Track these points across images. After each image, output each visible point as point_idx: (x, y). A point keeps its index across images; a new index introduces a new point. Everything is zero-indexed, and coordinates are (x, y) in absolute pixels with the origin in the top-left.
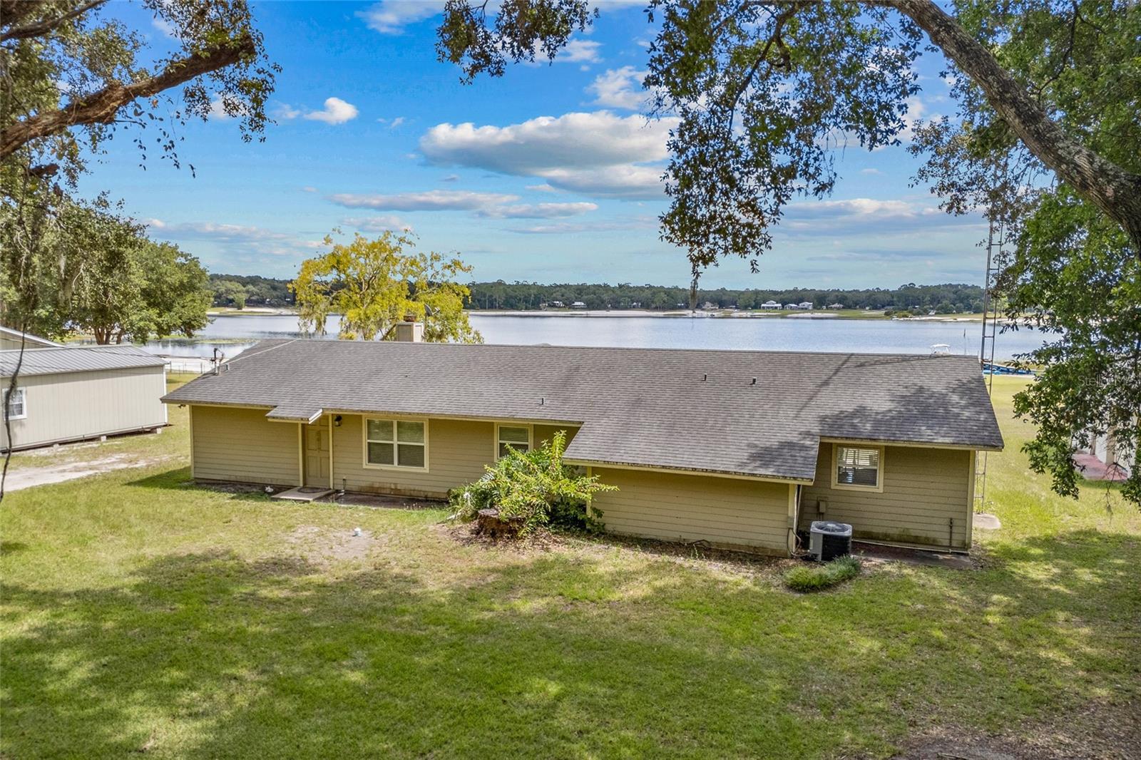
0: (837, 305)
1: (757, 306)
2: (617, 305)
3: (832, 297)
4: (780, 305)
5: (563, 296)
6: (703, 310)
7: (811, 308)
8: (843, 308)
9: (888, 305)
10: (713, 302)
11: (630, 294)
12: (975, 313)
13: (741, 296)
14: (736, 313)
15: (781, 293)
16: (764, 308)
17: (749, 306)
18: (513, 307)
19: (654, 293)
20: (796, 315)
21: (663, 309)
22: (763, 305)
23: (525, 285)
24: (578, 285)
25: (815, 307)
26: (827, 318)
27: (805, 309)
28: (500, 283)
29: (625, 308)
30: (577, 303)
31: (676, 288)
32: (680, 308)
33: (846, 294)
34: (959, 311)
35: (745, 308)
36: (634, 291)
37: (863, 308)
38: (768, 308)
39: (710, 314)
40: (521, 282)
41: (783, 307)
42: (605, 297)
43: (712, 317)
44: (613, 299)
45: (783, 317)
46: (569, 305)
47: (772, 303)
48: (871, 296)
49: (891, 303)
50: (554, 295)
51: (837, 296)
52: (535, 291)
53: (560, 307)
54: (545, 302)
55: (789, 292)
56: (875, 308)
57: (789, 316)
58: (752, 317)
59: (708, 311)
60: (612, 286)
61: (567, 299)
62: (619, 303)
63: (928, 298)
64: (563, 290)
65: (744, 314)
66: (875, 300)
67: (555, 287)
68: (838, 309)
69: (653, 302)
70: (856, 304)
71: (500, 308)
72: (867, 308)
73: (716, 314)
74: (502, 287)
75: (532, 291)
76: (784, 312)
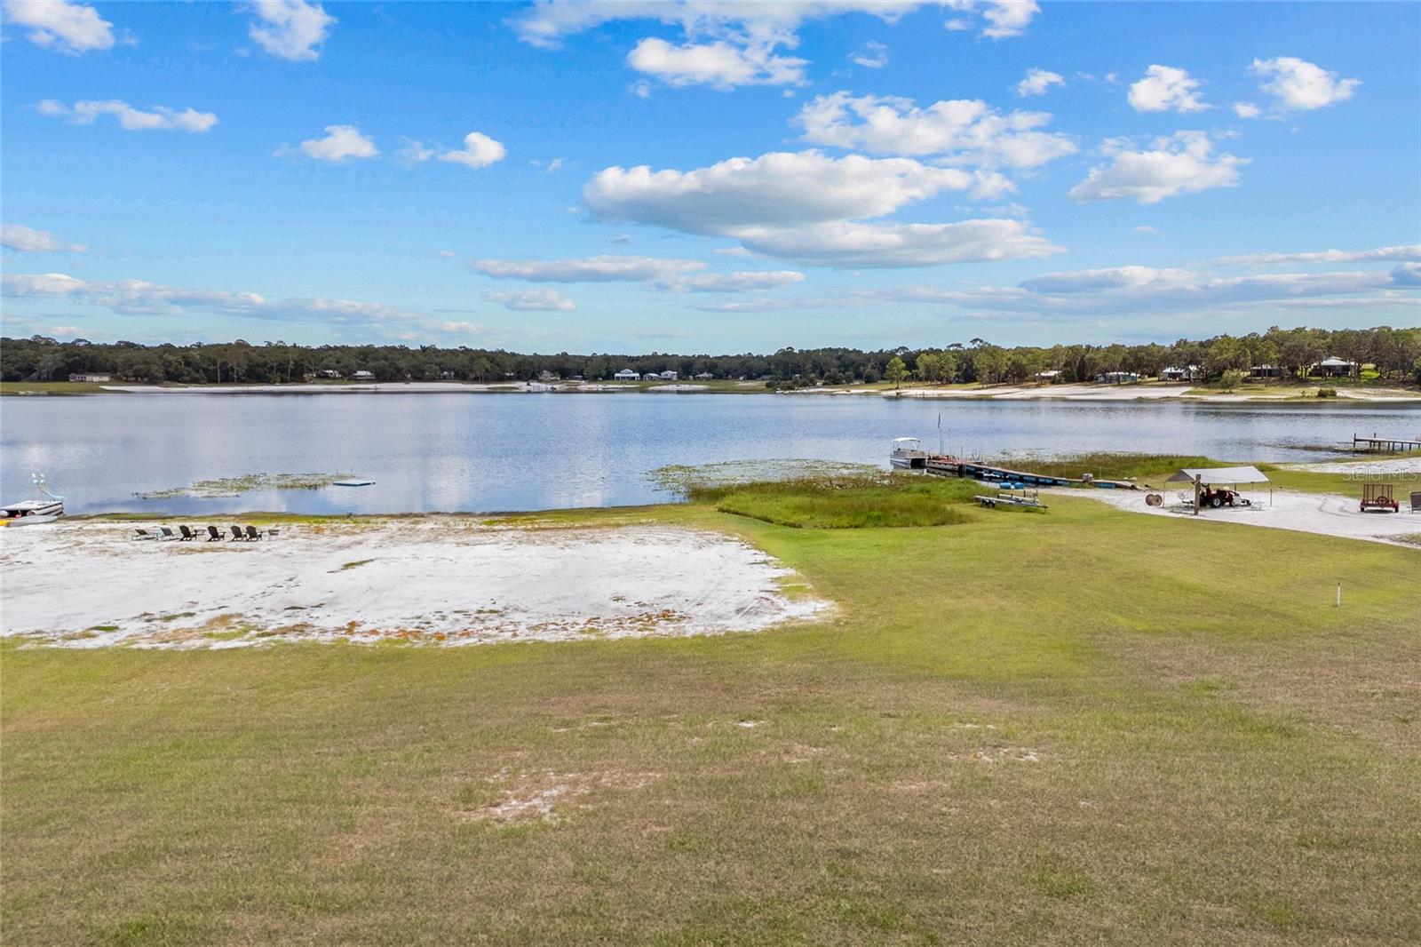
0: (705, 375)
1: (609, 377)
2: (419, 375)
3: (698, 365)
4: (638, 375)
5: (338, 362)
6: (541, 381)
7: (675, 378)
8: (713, 378)
9: (765, 374)
10: (553, 370)
11: (438, 360)
12: (866, 382)
13: (589, 363)
14: (584, 386)
15: (638, 359)
16: (618, 378)
17: (600, 376)
18: (261, 380)
19: (472, 360)
20: (658, 388)
21: (486, 380)
22: (616, 375)
23: (279, 348)
24: (362, 347)
25: (679, 377)
26: (694, 392)
27: (668, 380)
28: (241, 345)
29: (432, 380)
30: (360, 373)
31: (502, 352)
32: (510, 379)
33: (716, 361)
34: (849, 380)
35: (594, 379)
36: (443, 356)
37: (736, 377)
38: (624, 378)
39: (549, 386)
40: (274, 342)
41: (641, 377)
42: (402, 364)
43: (554, 391)
44: (414, 367)
45: (643, 391)
46: (348, 375)
47: (628, 373)
48: (743, 364)
49: (768, 372)
50: (325, 361)
51: (705, 363)
52: (295, 356)
53: (334, 378)
54: (311, 371)
55: (648, 358)
56: (750, 378)
57: (651, 388)
58: (605, 392)
59: (547, 382)
60: (412, 348)
61: (346, 367)
62: (423, 372)
63: (809, 365)
64: (339, 354)
65: (594, 386)
66: (750, 369)
67: (327, 350)
68: (708, 379)
69: (471, 371)
70: (728, 373)
71: (241, 381)
72: (741, 378)
73: (557, 386)
74: (242, 351)
75: (290, 356)
76: (643, 383)
